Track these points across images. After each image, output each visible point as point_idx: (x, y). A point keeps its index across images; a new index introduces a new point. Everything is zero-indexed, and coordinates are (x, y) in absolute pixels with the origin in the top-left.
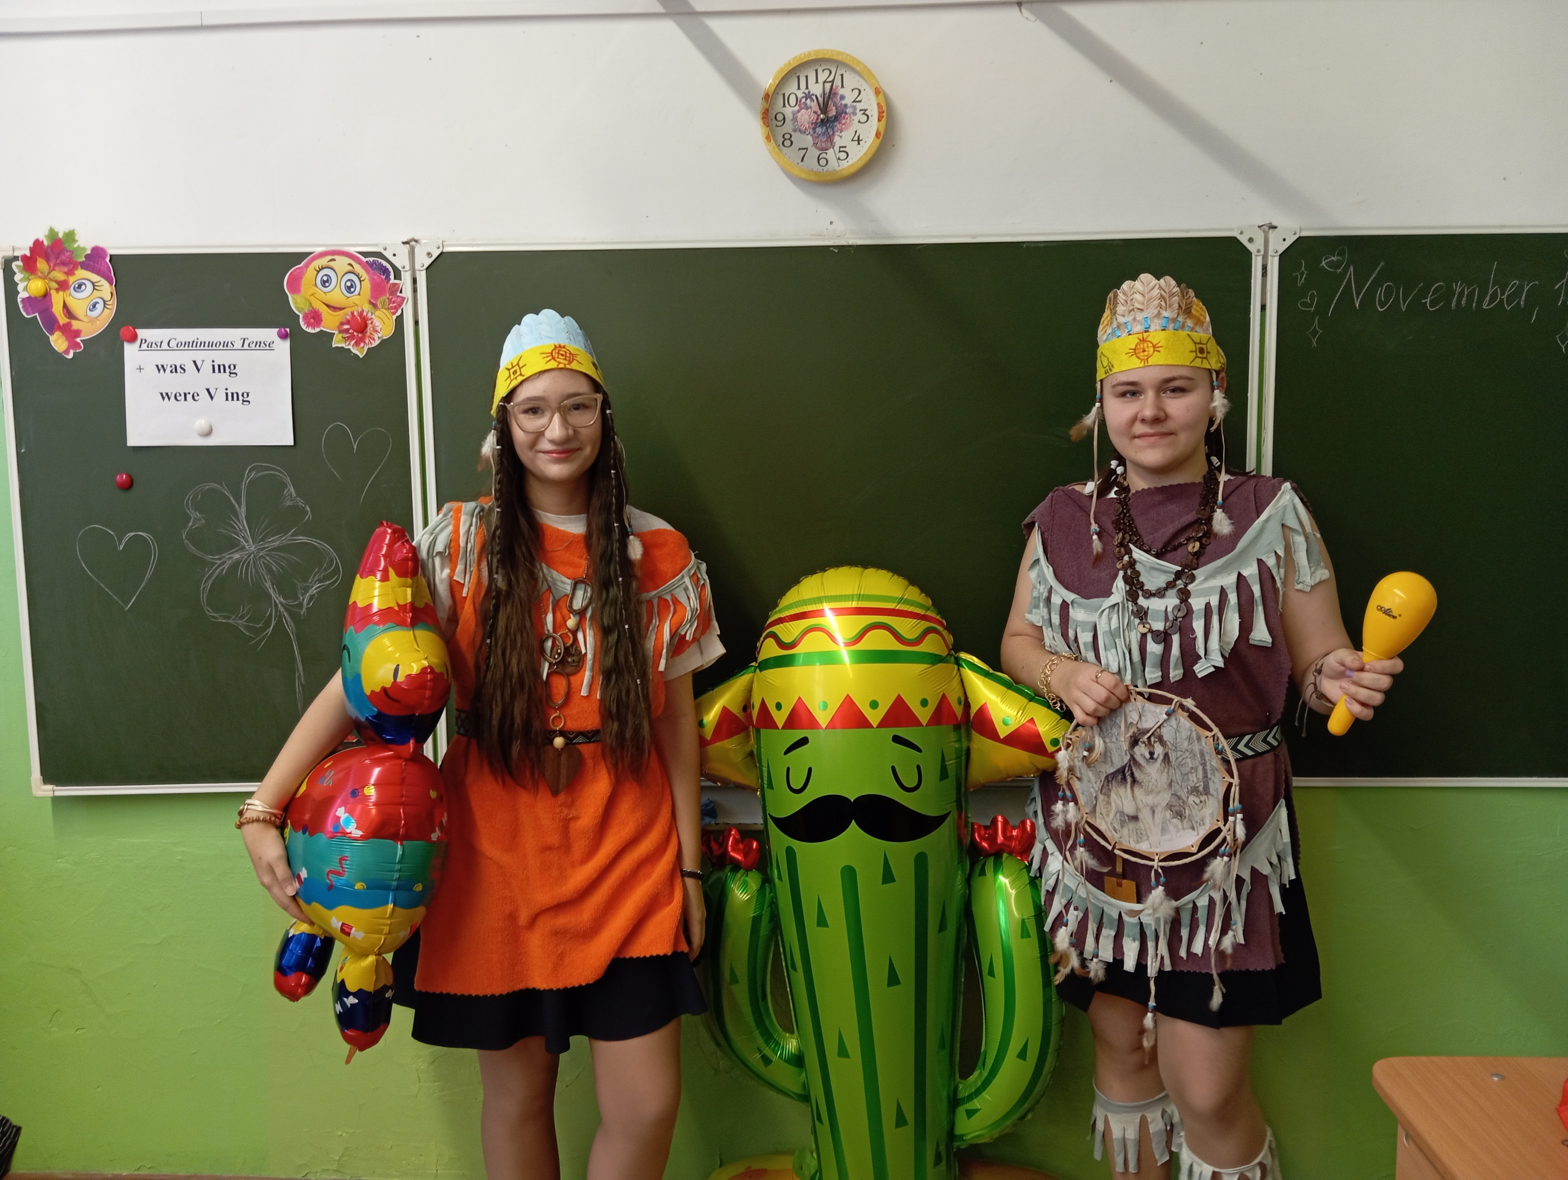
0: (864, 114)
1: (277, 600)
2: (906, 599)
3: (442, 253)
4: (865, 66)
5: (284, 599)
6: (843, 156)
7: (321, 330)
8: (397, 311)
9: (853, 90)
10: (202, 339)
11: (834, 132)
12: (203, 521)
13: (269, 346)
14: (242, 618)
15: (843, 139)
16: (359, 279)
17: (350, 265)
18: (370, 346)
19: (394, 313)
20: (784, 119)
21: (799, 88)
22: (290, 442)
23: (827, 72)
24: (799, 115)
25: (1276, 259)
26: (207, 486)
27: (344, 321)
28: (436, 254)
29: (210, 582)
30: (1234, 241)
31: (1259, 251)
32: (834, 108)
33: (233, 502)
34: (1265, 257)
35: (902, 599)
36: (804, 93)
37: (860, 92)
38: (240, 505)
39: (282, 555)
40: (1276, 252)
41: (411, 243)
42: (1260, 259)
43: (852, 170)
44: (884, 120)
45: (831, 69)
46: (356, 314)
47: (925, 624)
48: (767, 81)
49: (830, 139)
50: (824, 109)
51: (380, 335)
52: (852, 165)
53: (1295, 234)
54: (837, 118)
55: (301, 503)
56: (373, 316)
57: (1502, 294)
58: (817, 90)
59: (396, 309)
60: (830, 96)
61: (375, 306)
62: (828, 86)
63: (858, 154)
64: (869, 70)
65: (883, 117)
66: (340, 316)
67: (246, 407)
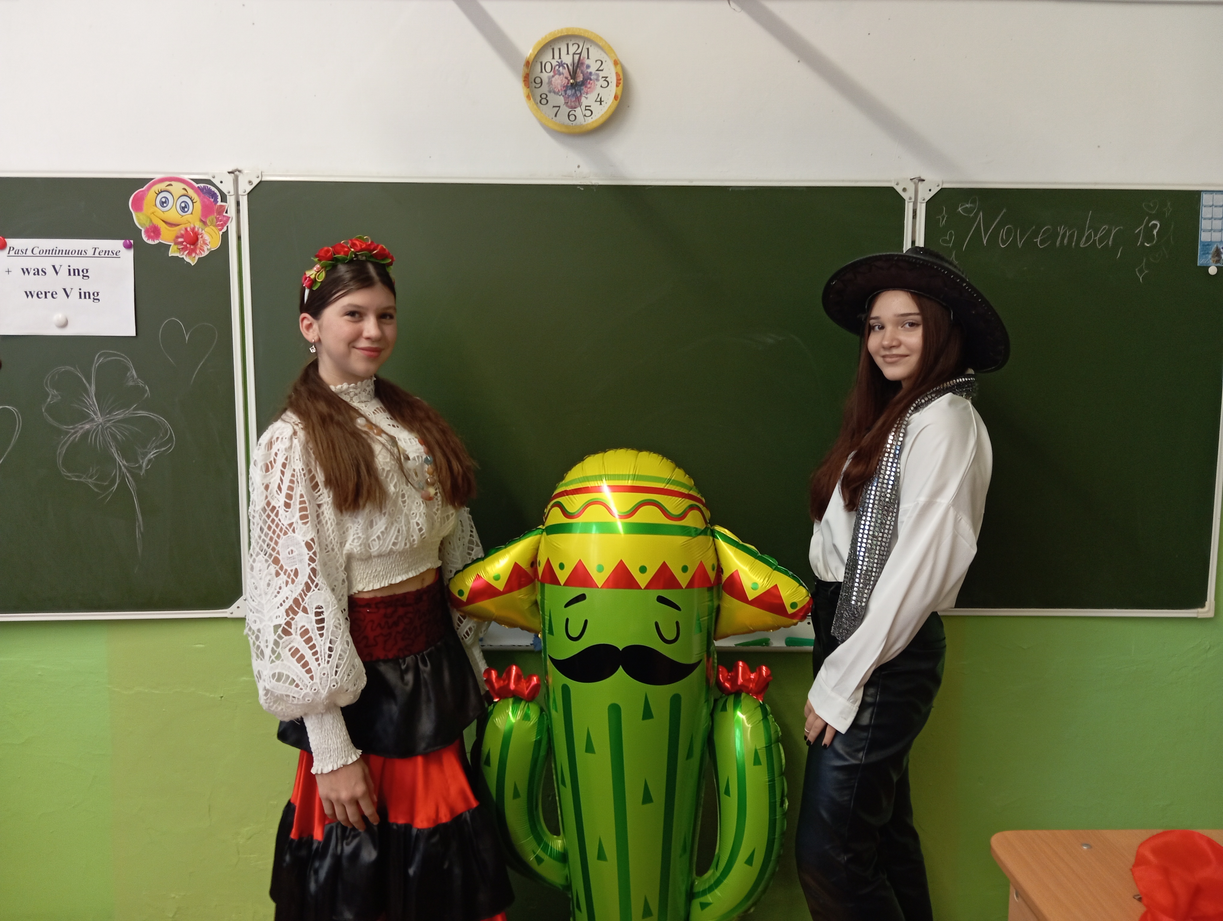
0: (605, 80)
1: (120, 463)
2: (673, 480)
3: (260, 182)
4: (606, 43)
5: (126, 462)
6: (588, 113)
7: (160, 242)
8: (223, 229)
9: (596, 61)
10: (60, 248)
11: (581, 94)
12: (60, 397)
13: (116, 254)
14: (91, 477)
15: (589, 99)
16: (192, 201)
17: (185, 189)
18: (201, 256)
19: (221, 230)
20: (541, 82)
21: (553, 58)
22: (133, 333)
23: (576, 46)
24: (553, 79)
25: (924, 205)
26: (63, 369)
27: (179, 235)
28: (256, 182)
29: (65, 447)
30: (891, 189)
31: (910, 198)
32: (582, 75)
33: (85, 381)
34: (915, 203)
35: (670, 480)
36: (557, 62)
37: (602, 63)
38: (90, 384)
39: (126, 426)
40: (924, 200)
41: (236, 173)
42: (911, 205)
43: (595, 125)
44: (621, 86)
45: (579, 44)
46: (189, 229)
47: (689, 502)
48: (528, 51)
49: (578, 99)
50: (574, 75)
51: (209, 247)
52: (596, 121)
53: (938, 186)
54: (583, 83)
55: (141, 383)
56: (203, 232)
57: (1095, 236)
58: (568, 60)
59: (223, 226)
60: (578, 65)
61: (204, 223)
62: (577, 57)
63: (600, 113)
64: (610, 47)
65: (620, 83)
66: (175, 231)
67: (97, 304)
